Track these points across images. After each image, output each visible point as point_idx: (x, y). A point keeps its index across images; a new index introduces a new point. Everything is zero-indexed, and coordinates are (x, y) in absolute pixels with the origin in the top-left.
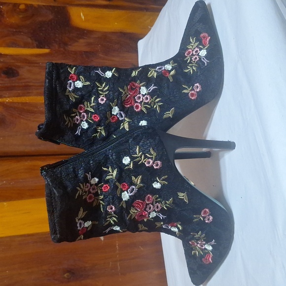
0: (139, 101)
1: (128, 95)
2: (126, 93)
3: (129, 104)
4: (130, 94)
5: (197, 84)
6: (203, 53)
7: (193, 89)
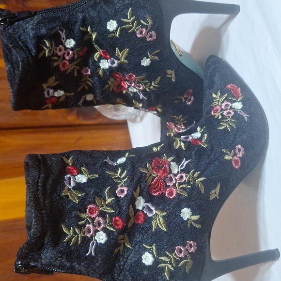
0: (171, 184)
1: (154, 178)
2: (151, 175)
3: (158, 191)
4: (157, 176)
5: (239, 146)
6: (238, 106)
7: (235, 155)
